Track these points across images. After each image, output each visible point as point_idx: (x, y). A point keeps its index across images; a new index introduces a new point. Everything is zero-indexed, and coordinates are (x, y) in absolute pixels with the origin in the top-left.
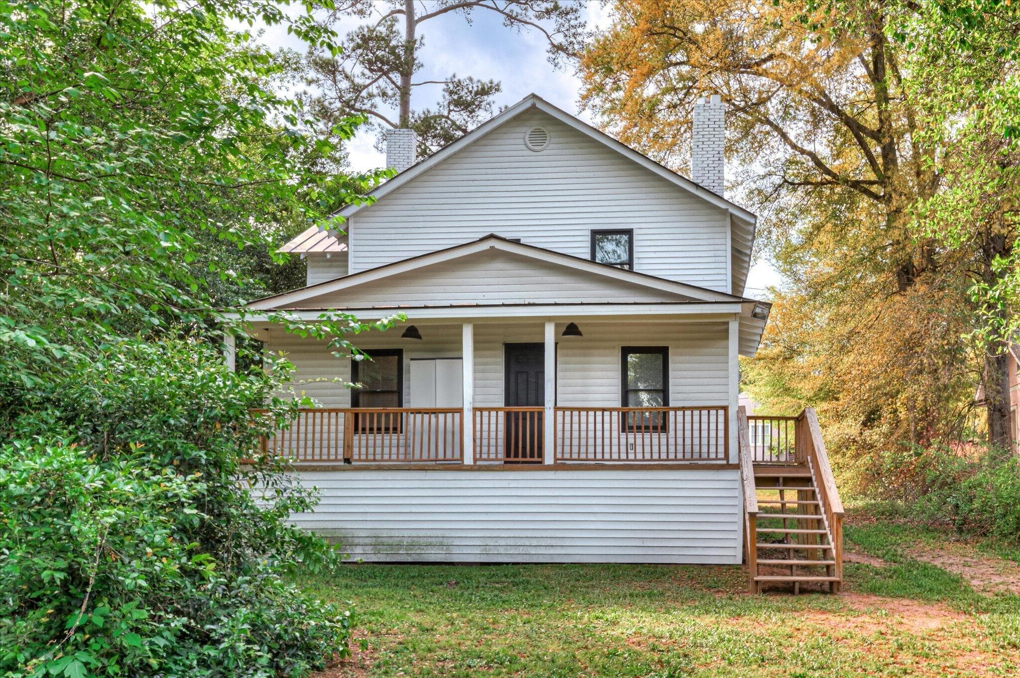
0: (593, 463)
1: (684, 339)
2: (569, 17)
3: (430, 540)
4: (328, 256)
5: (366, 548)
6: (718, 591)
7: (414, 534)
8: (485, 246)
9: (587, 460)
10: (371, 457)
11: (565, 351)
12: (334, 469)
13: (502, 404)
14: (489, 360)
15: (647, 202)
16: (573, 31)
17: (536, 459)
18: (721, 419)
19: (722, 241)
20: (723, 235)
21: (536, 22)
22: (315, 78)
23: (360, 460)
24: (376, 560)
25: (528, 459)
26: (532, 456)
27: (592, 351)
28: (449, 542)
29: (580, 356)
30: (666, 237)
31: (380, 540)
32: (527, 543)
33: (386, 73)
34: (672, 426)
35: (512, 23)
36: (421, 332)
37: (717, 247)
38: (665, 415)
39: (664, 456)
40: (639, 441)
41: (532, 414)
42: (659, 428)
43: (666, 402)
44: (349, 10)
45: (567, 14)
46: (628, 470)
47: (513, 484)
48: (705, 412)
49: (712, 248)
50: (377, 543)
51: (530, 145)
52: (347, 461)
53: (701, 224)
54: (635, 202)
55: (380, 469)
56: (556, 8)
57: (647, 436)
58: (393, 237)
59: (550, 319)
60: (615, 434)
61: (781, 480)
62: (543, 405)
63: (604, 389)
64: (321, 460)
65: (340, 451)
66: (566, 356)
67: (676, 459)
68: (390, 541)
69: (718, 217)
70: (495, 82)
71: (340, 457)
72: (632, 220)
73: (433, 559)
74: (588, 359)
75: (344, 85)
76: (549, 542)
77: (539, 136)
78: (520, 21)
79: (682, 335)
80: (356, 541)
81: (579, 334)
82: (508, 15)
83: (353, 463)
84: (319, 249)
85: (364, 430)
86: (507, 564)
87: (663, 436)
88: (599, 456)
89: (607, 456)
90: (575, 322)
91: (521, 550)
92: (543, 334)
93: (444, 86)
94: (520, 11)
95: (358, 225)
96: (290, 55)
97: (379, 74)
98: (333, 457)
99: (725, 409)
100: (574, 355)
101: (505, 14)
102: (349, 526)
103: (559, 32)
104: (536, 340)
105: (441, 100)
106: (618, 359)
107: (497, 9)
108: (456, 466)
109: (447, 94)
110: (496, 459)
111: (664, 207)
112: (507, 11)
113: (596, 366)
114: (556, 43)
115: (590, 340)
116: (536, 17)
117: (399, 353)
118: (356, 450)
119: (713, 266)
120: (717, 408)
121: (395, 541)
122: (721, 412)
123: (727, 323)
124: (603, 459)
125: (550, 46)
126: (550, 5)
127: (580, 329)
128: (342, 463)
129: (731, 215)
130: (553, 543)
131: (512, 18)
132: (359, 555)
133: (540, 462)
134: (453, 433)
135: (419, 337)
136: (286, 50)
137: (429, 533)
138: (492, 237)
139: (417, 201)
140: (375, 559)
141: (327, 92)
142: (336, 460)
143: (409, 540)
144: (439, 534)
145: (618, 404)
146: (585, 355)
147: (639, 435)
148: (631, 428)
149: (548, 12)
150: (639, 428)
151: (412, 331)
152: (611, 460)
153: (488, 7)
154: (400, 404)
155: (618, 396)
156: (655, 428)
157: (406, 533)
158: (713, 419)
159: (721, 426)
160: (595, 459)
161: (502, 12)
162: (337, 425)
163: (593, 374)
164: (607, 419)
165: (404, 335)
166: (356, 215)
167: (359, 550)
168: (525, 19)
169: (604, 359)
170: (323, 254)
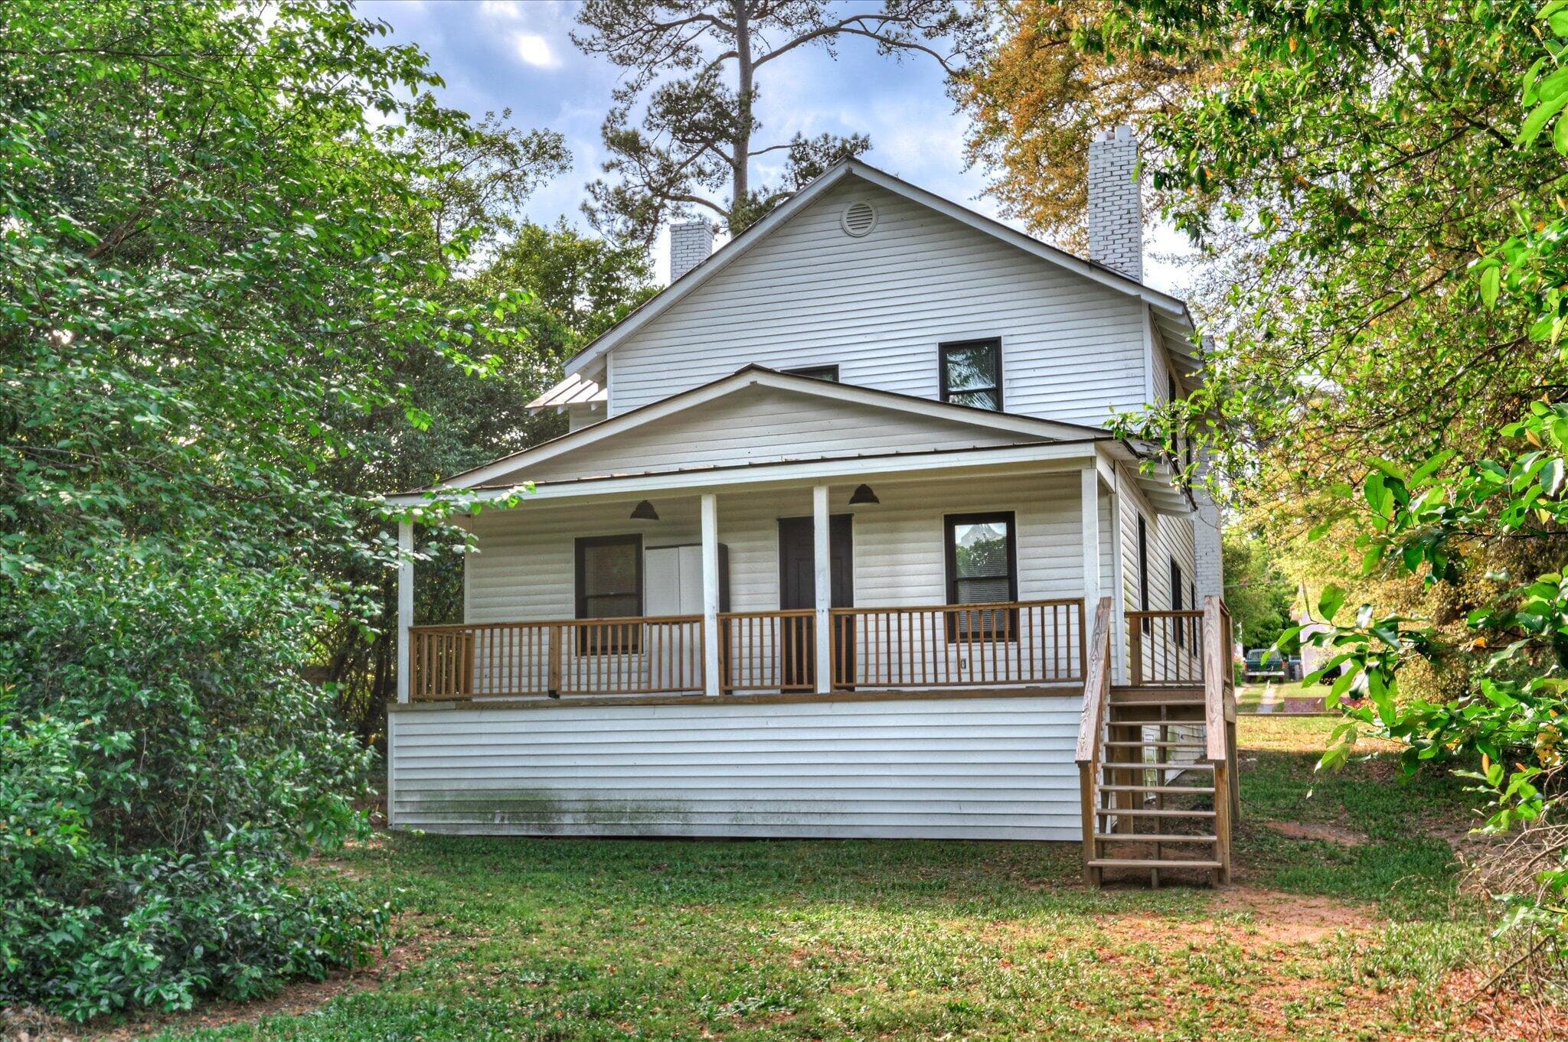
0: (885, 689)
1: (1037, 500)
2: (973, 28)
3: (661, 804)
4: (593, 408)
5: (578, 816)
6: (1039, 883)
7: (640, 796)
8: (743, 383)
9: (878, 685)
10: (584, 688)
11: (863, 526)
12: (535, 706)
13: (776, 607)
14: (759, 544)
15: (1020, 295)
16: (979, 48)
17: (805, 686)
18: (1074, 618)
19: (1138, 345)
20: (1137, 336)
21: (924, 42)
22: (615, 161)
23: (569, 692)
24: (591, 833)
25: (795, 686)
26: (800, 681)
27: (902, 524)
28: (687, 807)
29: (885, 531)
30: (1051, 345)
31: (595, 805)
32: (794, 810)
33: (709, 143)
34: (1023, 631)
35: (889, 49)
36: (657, 509)
37: (1129, 354)
38: (1014, 616)
39: (989, 677)
40: (976, 655)
41: (799, 620)
42: (1007, 634)
43: (1013, 594)
44: (670, 61)
45: (970, 25)
46: (935, 699)
47: (772, 723)
48: (1049, 609)
49: (1120, 356)
50: (593, 809)
51: (849, 229)
52: (553, 694)
53: (1105, 322)
54: (1002, 297)
55: (593, 704)
56: (954, 18)
57: (988, 646)
58: (665, 375)
59: (820, 481)
60: (940, 645)
61: (1164, 711)
62: (814, 606)
63: (923, 579)
64: (520, 694)
65: (545, 680)
66: (867, 532)
67: (1008, 681)
68: (608, 806)
69: (1130, 309)
70: (862, 137)
71: (545, 689)
72: (996, 324)
73: (665, 831)
74: (898, 536)
75: (653, 166)
76: (824, 808)
77: (862, 216)
78: (900, 45)
79: (1035, 494)
80: (565, 806)
81: (875, 500)
82: (882, 39)
83: (562, 697)
84: (581, 399)
85: (594, 649)
86: (764, 839)
87: (1013, 646)
88: (895, 680)
89: (906, 679)
90: (867, 483)
91: (785, 819)
92: (811, 504)
93: (788, 151)
94: (900, 30)
95: (619, 362)
96: (546, 138)
97: (702, 145)
98: (535, 689)
99: (1080, 602)
100: (877, 532)
101: (878, 37)
102: (555, 785)
103: (958, 51)
104: (802, 513)
105: (786, 172)
106: (940, 534)
107: (866, 33)
108: (698, 699)
109: (791, 162)
110: (773, 687)
111: (1045, 301)
112: (881, 33)
113: (912, 545)
114: (953, 69)
115: (889, 509)
116: (926, 35)
117: (635, 540)
118: (565, 681)
119: (1124, 383)
120: (1067, 602)
121: (615, 806)
122: (1074, 608)
123: (1080, 472)
124: (901, 684)
125: (947, 74)
126: (943, 17)
127: (875, 493)
128: (546, 698)
129: (1150, 306)
130: (831, 808)
131: (888, 43)
132: (569, 826)
133: (812, 691)
134: (692, 651)
135: (656, 517)
136: (541, 132)
137: (661, 795)
138: (752, 368)
139: (696, 323)
140: (588, 831)
141: (630, 177)
142: (539, 693)
143: (634, 806)
144: (673, 795)
145: (941, 601)
146: (892, 531)
147: (976, 647)
148: (964, 636)
149: (943, 26)
150: (976, 636)
151: (644, 508)
152: (913, 684)
153: (853, 31)
154: (640, 612)
155: (942, 589)
156: (1000, 636)
157: (630, 796)
158: (1062, 619)
159: (1075, 629)
160: (889, 684)
161: (873, 36)
162: (540, 644)
163: (906, 557)
164: (928, 622)
165: (634, 515)
166: (617, 348)
167: (568, 819)
168: (908, 41)
169: (922, 534)
170: (587, 405)
